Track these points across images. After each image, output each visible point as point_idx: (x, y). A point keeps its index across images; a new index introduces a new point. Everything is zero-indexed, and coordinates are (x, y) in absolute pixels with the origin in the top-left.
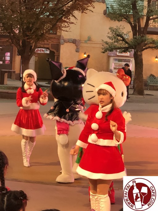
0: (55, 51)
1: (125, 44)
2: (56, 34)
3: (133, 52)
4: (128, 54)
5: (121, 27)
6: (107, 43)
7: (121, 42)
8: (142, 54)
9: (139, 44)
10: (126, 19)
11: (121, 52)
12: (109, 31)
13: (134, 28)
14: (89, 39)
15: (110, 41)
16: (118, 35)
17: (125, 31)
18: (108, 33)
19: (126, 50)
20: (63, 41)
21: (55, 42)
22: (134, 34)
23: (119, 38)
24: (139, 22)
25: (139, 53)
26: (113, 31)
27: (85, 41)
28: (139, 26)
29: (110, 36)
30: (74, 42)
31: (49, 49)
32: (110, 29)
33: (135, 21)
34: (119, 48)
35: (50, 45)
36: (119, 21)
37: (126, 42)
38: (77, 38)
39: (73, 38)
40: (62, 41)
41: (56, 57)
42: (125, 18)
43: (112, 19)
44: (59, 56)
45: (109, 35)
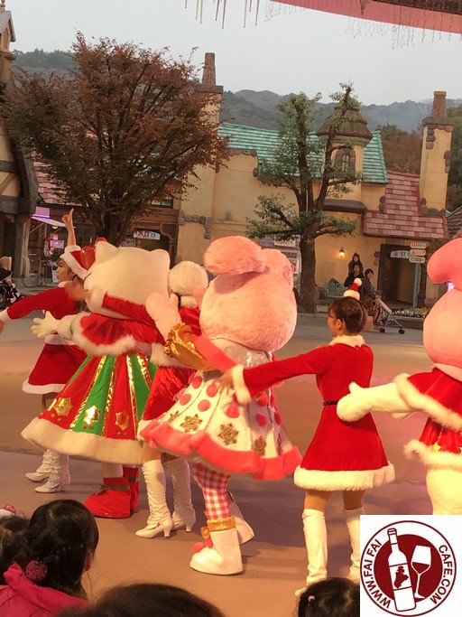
0: (170, 238)
1: (285, 226)
2: (172, 207)
3: (299, 240)
4: (293, 243)
5: (278, 197)
6: (255, 224)
7: (278, 222)
8: (314, 243)
9: (308, 226)
10: (289, 183)
11: (280, 240)
12: (259, 202)
13: (301, 199)
14: (228, 217)
15: (259, 220)
16: (273, 211)
17: (285, 204)
18: (257, 206)
19: (286, 236)
20: (183, 219)
21: (169, 221)
22: (302, 209)
23: (275, 215)
24: (310, 189)
25: (308, 241)
26: (265, 202)
27: (221, 220)
28: (311, 196)
29: (260, 211)
30: (202, 221)
31: (159, 233)
32: (259, 198)
33: (303, 186)
34: (275, 233)
35: (161, 226)
36: (276, 186)
37: (288, 223)
38: (208, 215)
39: (201, 215)
40: (181, 219)
41: (171, 246)
42: (286, 181)
43: (264, 183)
44: (177, 244)
45: (257, 210)
